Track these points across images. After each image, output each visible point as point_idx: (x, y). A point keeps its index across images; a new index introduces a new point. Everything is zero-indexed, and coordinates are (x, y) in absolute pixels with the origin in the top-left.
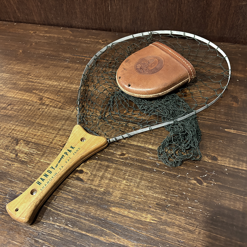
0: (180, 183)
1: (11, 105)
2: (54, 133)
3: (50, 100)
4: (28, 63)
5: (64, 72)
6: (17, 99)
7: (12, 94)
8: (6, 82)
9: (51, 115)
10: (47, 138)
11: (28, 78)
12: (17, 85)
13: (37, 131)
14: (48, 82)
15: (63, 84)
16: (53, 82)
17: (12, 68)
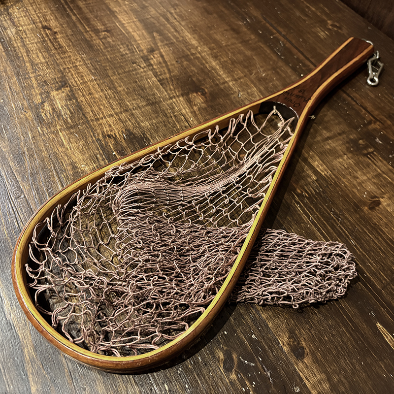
3: (161, 61)
7: (126, 19)
9: (138, 82)
14: (187, 34)
16: (194, 38)
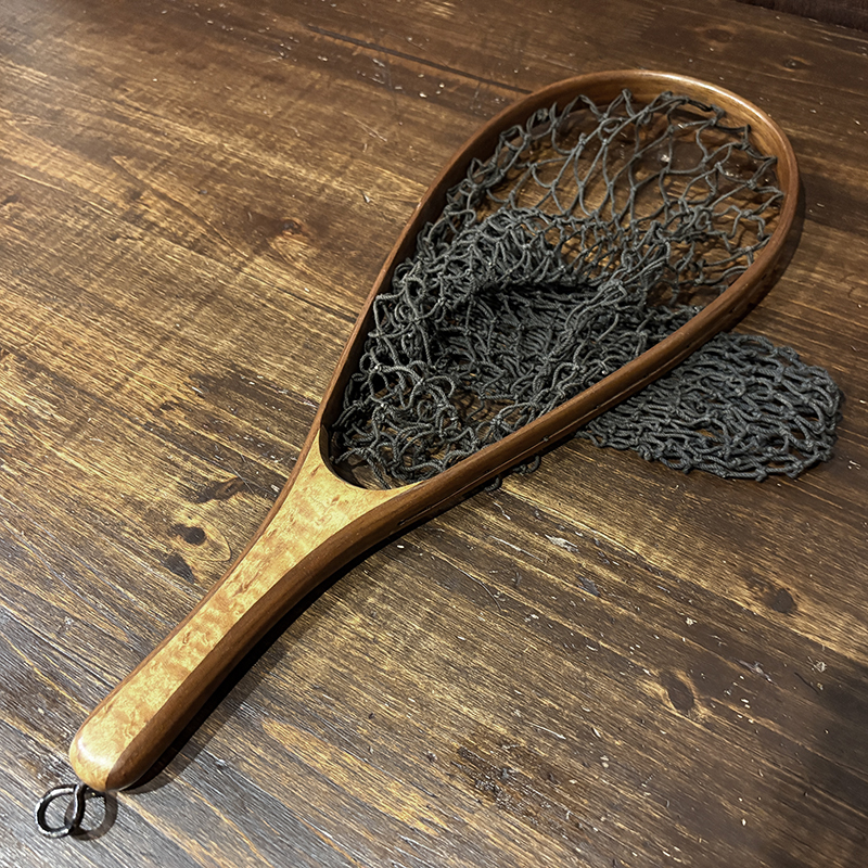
0: (592, 682)
1: (14, 202)
2: (138, 349)
4: (130, 36)
5: (254, 96)
6: (46, 181)
8: (25, 102)
10: (109, 363)
11: (113, 100)
12: (64, 123)
13: (81, 326)
15: (238, 147)
17: (66, 47)
